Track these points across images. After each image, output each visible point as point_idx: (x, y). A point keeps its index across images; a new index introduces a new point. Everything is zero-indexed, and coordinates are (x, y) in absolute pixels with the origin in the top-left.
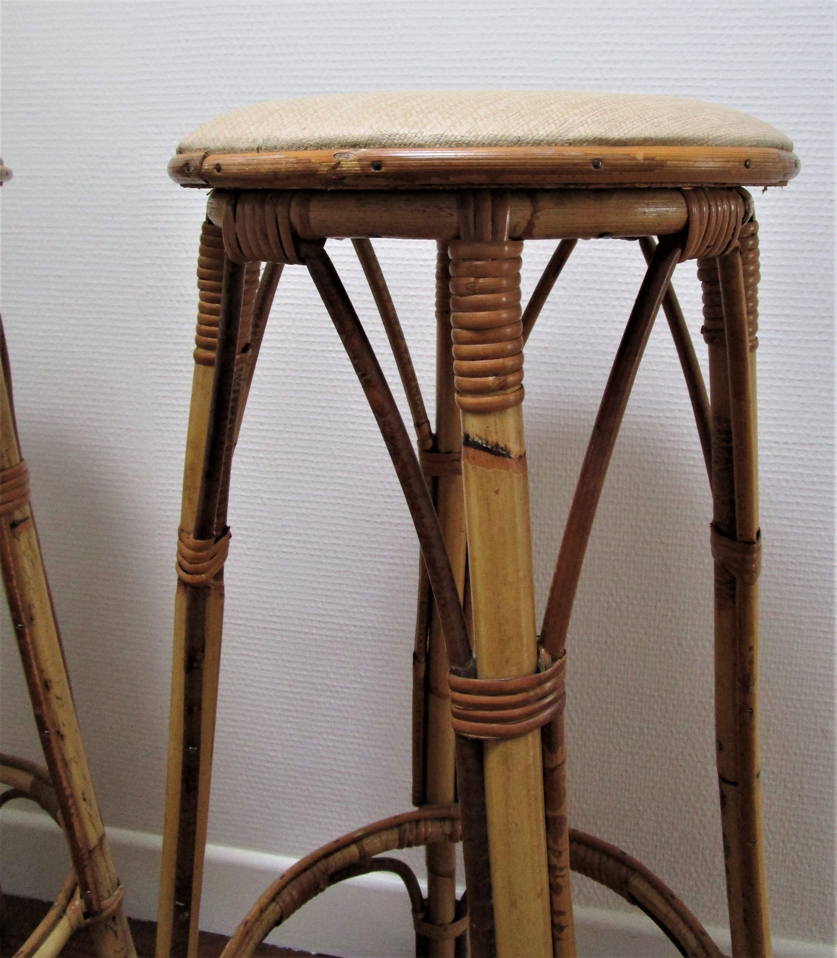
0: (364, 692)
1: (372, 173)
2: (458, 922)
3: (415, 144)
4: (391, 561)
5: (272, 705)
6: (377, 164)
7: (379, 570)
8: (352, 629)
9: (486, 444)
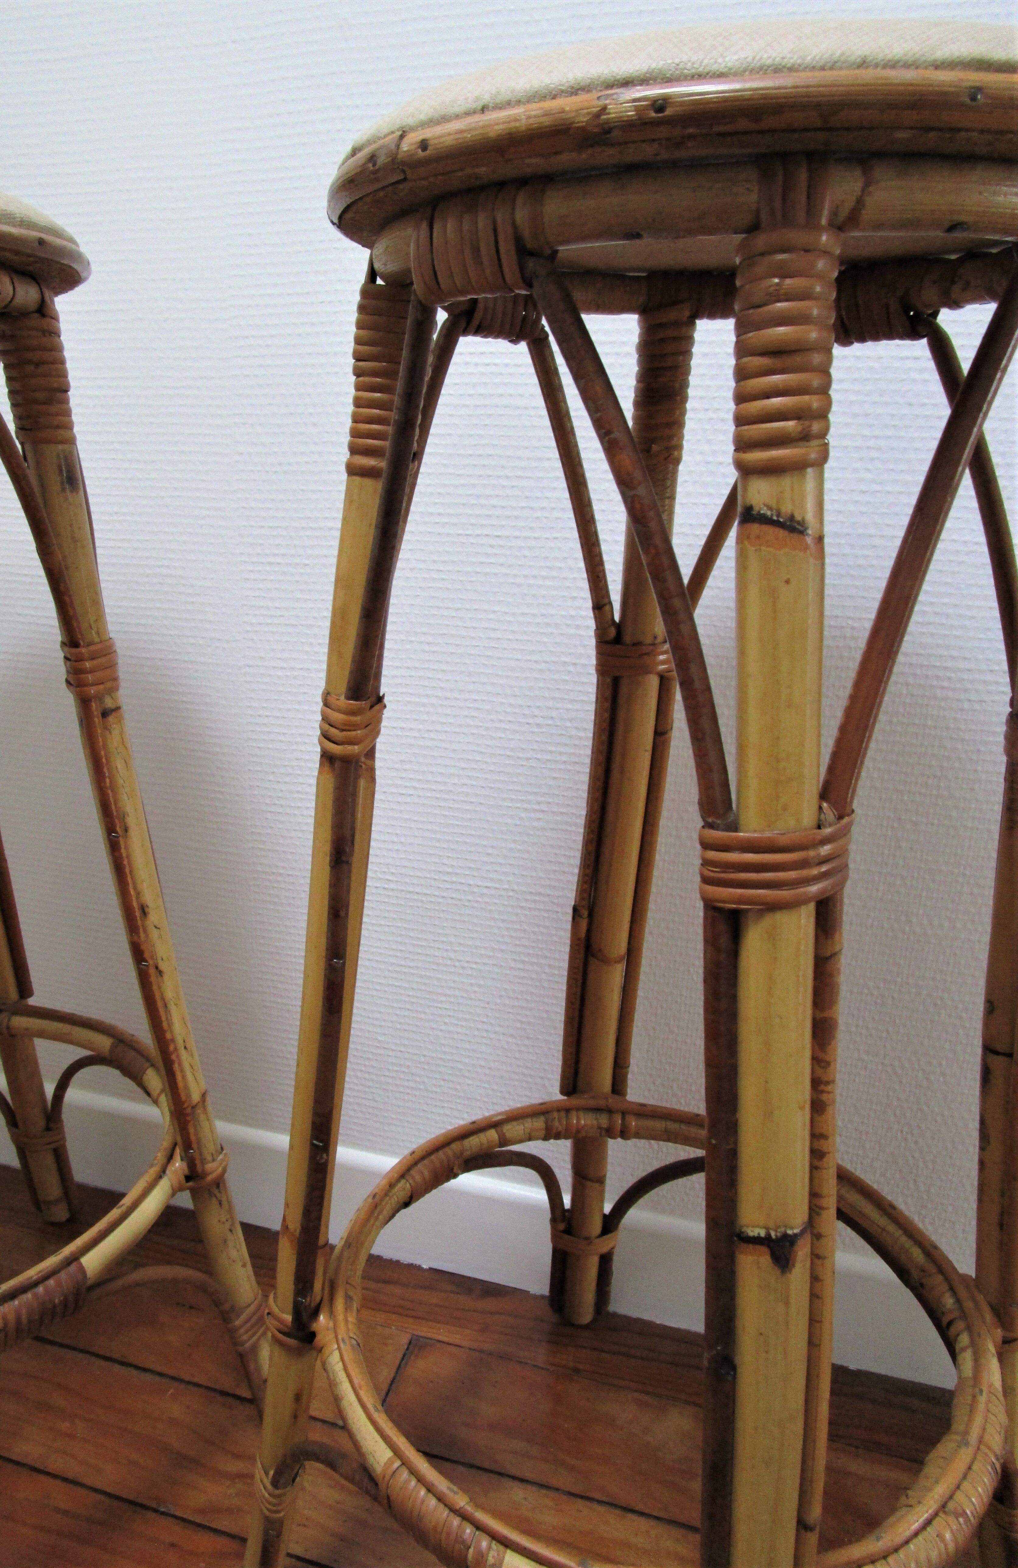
0: (496, 970)
1: (653, 118)
2: (605, 1237)
3: (714, 74)
4: (537, 807)
5: (382, 981)
6: (660, 105)
7: (521, 818)
8: (485, 891)
9: (778, 515)
